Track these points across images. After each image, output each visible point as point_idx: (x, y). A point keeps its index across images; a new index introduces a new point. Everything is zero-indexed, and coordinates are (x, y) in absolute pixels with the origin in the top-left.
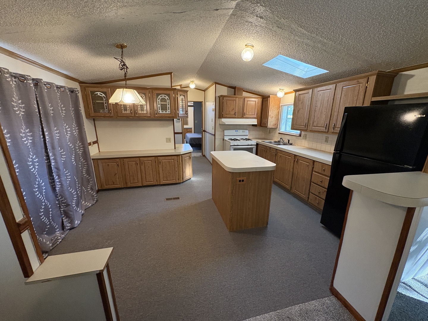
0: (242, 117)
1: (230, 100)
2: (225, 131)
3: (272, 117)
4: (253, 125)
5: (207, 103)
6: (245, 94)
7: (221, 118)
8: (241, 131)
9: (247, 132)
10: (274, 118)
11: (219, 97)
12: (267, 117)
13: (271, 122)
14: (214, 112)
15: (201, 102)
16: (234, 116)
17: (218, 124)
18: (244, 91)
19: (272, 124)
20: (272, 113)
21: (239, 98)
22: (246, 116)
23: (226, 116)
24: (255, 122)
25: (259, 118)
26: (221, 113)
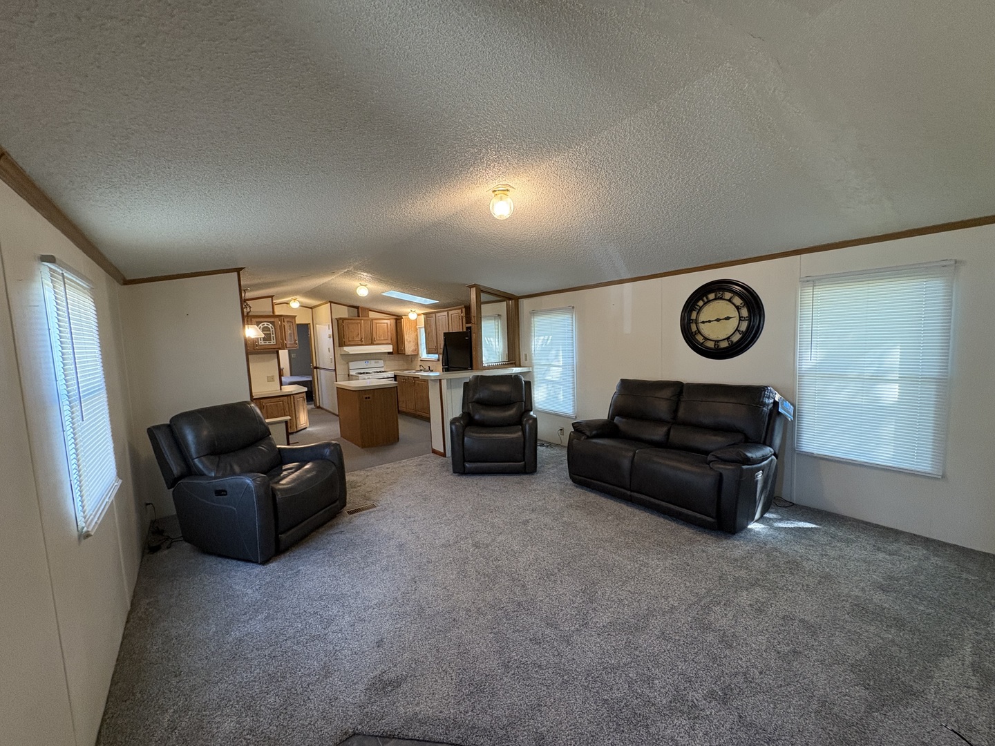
0: (372, 344)
1: (353, 323)
2: (350, 363)
3: (410, 341)
4: (389, 353)
5: (317, 326)
6: (372, 315)
7: (342, 346)
8: (373, 361)
9: (381, 363)
10: (412, 343)
11: (338, 320)
12: (403, 343)
13: (409, 348)
14: (332, 339)
15: (307, 325)
16: (360, 343)
17: (339, 355)
18: (370, 310)
19: (411, 350)
20: (408, 337)
21: (364, 320)
22: (377, 342)
23: (348, 343)
24: (389, 348)
25: (395, 344)
26: (341, 339)
